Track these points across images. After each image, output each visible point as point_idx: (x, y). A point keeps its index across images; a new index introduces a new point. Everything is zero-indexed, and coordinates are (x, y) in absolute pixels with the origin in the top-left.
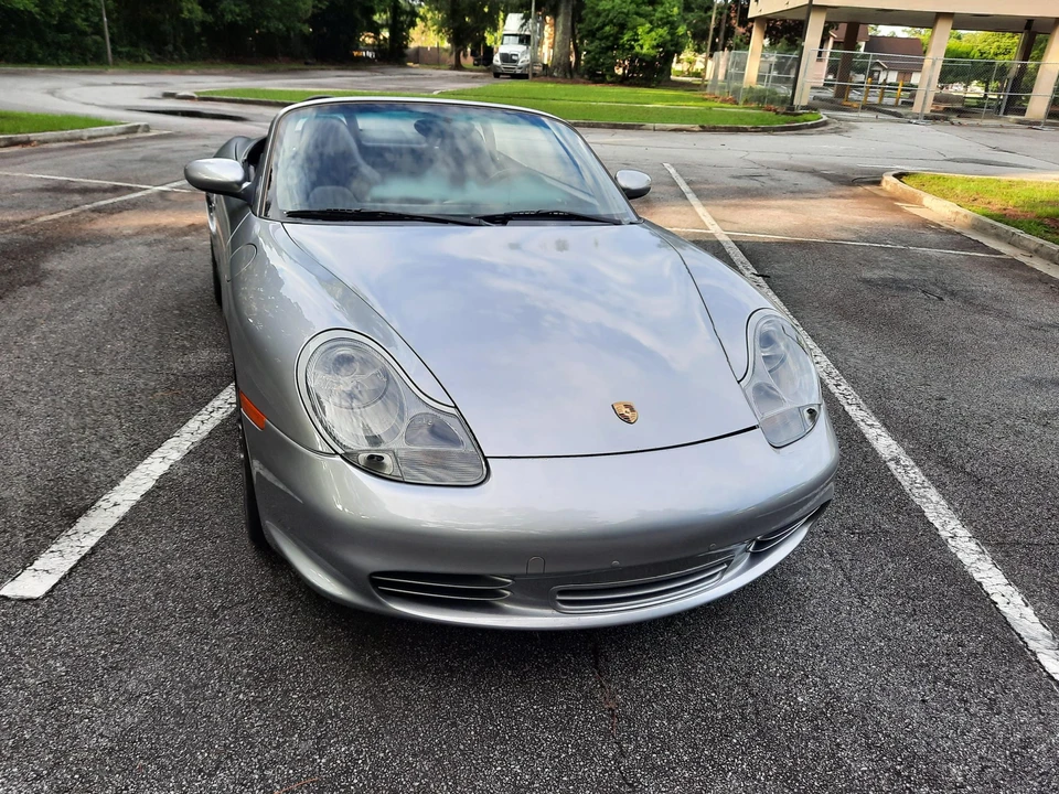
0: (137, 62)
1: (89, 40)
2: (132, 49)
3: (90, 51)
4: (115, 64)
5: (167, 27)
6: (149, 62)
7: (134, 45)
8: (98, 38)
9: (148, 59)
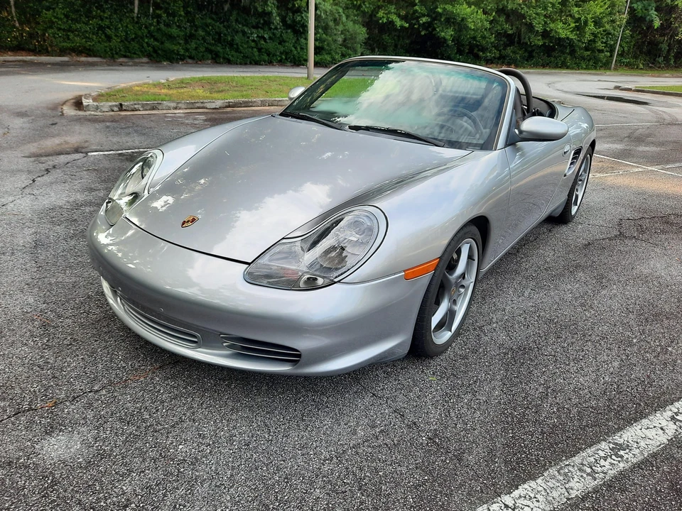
0: (632, 68)
1: (602, 55)
2: (632, 60)
3: (601, 62)
4: (615, 69)
5: (665, 47)
6: (641, 69)
7: (636, 57)
8: (608, 54)
9: (641, 66)
